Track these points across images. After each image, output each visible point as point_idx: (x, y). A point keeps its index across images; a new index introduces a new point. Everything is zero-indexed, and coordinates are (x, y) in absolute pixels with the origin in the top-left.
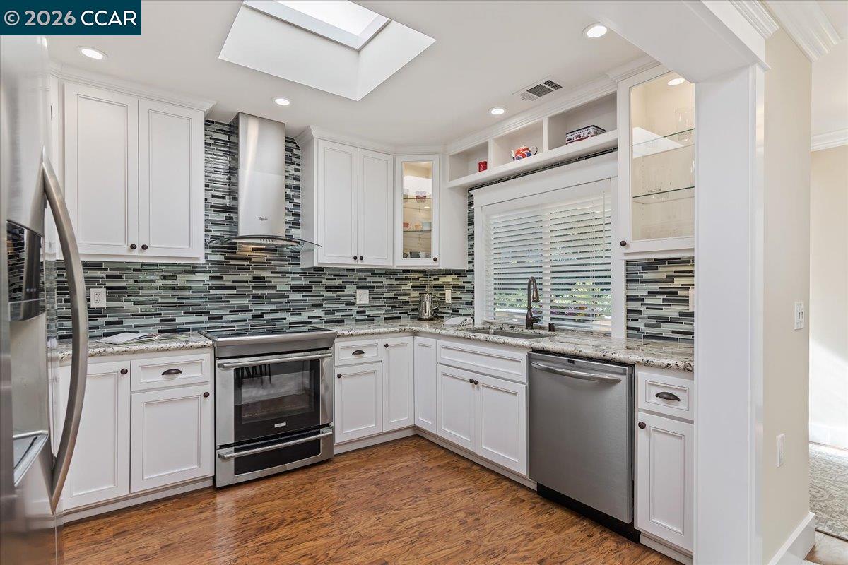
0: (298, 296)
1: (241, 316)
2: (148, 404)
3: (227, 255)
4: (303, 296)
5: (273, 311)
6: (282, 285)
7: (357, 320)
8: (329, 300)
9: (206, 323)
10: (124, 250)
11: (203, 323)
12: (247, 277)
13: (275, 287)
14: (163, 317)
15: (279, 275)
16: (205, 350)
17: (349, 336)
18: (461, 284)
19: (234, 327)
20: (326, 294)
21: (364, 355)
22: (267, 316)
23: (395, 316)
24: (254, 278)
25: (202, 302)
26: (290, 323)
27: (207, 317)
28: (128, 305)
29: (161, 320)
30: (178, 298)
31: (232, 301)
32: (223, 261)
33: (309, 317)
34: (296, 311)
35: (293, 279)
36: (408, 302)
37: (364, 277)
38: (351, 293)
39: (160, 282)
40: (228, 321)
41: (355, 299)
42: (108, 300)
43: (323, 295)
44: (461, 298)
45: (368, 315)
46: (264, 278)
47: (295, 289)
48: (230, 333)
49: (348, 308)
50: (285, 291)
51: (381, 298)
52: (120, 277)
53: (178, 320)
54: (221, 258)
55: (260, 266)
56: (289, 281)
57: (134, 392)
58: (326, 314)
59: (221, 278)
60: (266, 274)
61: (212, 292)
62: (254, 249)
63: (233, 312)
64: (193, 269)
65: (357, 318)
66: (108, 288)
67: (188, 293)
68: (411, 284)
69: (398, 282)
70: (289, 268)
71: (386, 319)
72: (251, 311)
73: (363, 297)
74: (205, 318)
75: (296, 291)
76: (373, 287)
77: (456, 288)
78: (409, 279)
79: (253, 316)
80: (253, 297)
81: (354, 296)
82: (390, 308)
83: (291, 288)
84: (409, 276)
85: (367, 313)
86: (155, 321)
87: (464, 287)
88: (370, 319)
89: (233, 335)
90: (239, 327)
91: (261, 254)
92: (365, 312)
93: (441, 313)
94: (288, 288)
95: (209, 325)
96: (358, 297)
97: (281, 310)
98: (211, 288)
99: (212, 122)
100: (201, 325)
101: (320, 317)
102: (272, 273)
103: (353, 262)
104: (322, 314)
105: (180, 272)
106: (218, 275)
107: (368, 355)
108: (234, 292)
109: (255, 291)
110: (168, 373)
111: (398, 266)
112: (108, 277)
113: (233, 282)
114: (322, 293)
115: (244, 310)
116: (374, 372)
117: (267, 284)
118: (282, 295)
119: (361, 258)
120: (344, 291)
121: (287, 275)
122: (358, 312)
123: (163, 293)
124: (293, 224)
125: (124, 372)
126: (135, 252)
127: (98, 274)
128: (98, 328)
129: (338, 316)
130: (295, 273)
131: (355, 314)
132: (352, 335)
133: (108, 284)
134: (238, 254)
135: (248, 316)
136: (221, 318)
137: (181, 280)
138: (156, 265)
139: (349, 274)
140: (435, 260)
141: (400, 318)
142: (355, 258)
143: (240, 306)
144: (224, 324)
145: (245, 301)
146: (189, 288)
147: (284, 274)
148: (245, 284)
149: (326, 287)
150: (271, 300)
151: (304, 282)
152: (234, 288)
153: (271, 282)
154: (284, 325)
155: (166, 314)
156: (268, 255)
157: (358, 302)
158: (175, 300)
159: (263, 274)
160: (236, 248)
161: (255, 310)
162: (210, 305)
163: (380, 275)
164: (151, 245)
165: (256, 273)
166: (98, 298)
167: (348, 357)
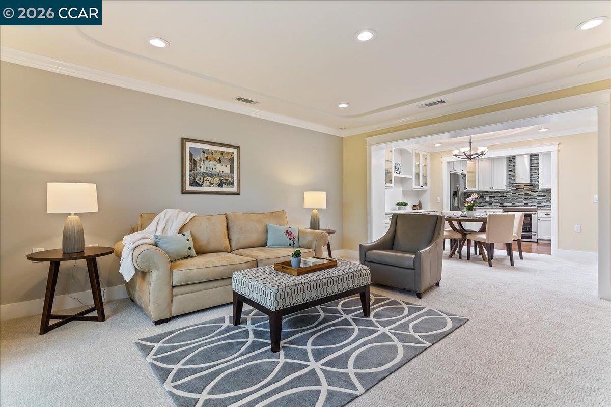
0: (541, 198)
1: (521, 204)
3: (517, 188)
5: (531, 202)
6: (535, 195)
10: (489, 189)
12: (522, 193)
13: (532, 196)
14: (501, 203)
15: (533, 192)
22: (529, 204)
25: (510, 200)
27: (511, 204)
28: (493, 200)
31: (519, 200)
32: (515, 190)
33: (544, 205)
34: (539, 203)
35: (538, 193)
39: (500, 195)
40: (517, 205)
42: (489, 199)
47: (539, 196)
50: (536, 197)
52: (492, 194)
53: (504, 204)
54: (515, 188)
55: (527, 190)
60: (529, 192)
64: (508, 192)
67: (507, 198)
70: (537, 190)
72: (524, 202)
79: (525, 204)
80: (525, 199)
86: (499, 204)
91: (527, 187)
98: (512, 196)
102: (531, 192)
105: (505, 193)
106: (514, 193)
108: (519, 197)
109: (525, 197)
112: (490, 194)
113: (519, 195)
115: (522, 202)
117: (529, 195)
118: (534, 198)
123: (500, 198)
126: (491, 189)
127: (487, 194)
128: (487, 205)
133: (489, 196)
134: (520, 187)
135: (523, 204)
136: (515, 204)
137: (505, 195)
145: (522, 200)
146: (507, 196)
147: (535, 192)
148: (522, 195)
151: (542, 194)
156: (530, 187)
158: (503, 199)
164: (494, 187)
165: (526, 192)
166: (487, 199)
167: (543, 215)
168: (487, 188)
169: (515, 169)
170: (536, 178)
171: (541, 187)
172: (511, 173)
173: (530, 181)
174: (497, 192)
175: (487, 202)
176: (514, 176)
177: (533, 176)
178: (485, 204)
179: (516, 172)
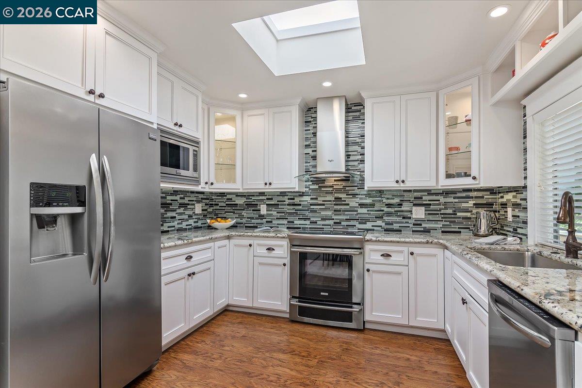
0: (364, 211)
1: (327, 222)
2: (260, 264)
3: (320, 185)
4: (368, 211)
5: (347, 220)
6: (353, 203)
7: (413, 231)
8: (389, 214)
9: (309, 225)
10: (263, 186)
11: (307, 225)
12: (330, 198)
13: (348, 204)
14: (289, 220)
15: (351, 196)
16: (285, 239)
17: (376, 241)
18: (519, 201)
19: (323, 228)
20: (386, 209)
21: (391, 258)
22: (343, 223)
23: (453, 230)
24: (335, 198)
25: (307, 213)
26: (358, 229)
27: (309, 222)
28: (275, 213)
29: (288, 222)
30: (295, 210)
31: (323, 213)
32: (317, 189)
33: (372, 226)
34: (363, 221)
35: (361, 199)
36: (470, 218)
37: (419, 197)
38: (408, 209)
39: (287, 202)
40: (320, 225)
41: (412, 214)
42: (267, 211)
43: (383, 211)
44: (519, 217)
45: (425, 228)
46: (341, 198)
47: (362, 205)
48: (321, 232)
49: (404, 221)
50: (356, 207)
51: (438, 214)
52: (272, 199)
53: (296, 222)
54: (317, 187)
55: (338, 191)
56: (357, 200)
57: (256, 256)
58: (386, 224)
59: (317, 199)
60: (342, 196)
61: (312, 207)
62: (335, 181)
63: (323, 219)
64: (302, 194)
65: (414, 229)
66: (267, 205)
67: (300, 207)
68: (474, 202)
69: (457, 200)
70: (359, 192)
71: (443, 232)
72: (334, 219)
73: (419, 213)
74: (308, 222)
75: (362, 207)
76: (430, 205)
77: (516, 205)
78: (472, 197)
79: (334, 223)
80: (335, 211)
81: (411, 211)
82: (448, 223)
83: (359, 205)
84: (471, 194)
85: (423, 225)
86: (285, 222)
87: (520, 204)
88: (427, 231)
89: (323, 234)
90: (327, 228)
91: (340, 183)
92: (421, 225)
93: (505, 230)
94: (357, 205)
95: (310, 226)
96: (413, 212)
97: (352, 219)
98: (311, 205)
99: (312, 108)
100: (306, 226)
101: (381, 226)
102: (347, 195)
103: (396, 185)
104: (383, 224)
105: (296, 196)
106: (315, 197)
107: (394, 258)
108: (323, 207)
109: (336, 207)
110: (269, 249)
111: (441, 186)
112: (267, 199)
113: (323, 201)
114: (382, 209)
115: (329, 218)
116: (399, 274)
117: (343, 203)
118: (353, 210)
119: (403, 182)
120: (401, 207)
121: (357, 196)
122: (414, 225)
123: (289, 207)
124: (361, 161)
125: (250, 245)
126: (267, 186)
127: (263, 197)
128: (263, 224)
129: (396, 226)
130: (361, 195)
131: (411, 226)
132: (379, 241)
133: (267, 203)
134: (327, 184)
135: (331, 222)
136: (316, 222)
137: (297, 200)
138: (285, 192)
139: (405, 194)
140: (474, 178)
141: (460, 232)
142: (397, 182)
143: (326, 216)
144: (318, 227)
145: (329, 213)
146: (300, 205)
147: (354, 195)
148: (330, 203)
149: (386, 205)
150: (346, 213)
151: (369, 201)
152: (324, 205)
153: (345, 201)
154: (355, 230)
155: (291, 219)
156: (344, 184)
157: (414, 216)
158: (294, 211)
159: (340, 196)
160: (325, 180)
161: (336, 219)
162: (310, 215)
163: (437, 194)
164: (274, 182)
165: (336, 195)
166: (263, 209)
167: (377, 257)
168: (259, 186)
169: (315, 142)
170: (356, 163)
171: (369, 184)
172: (309, 151)
173: (346, 170)
174: (283, 194)
175: (262, 217)
176: (314, 158)
177: (352, 158)
178: (259, 221)
179: (318, 149)
